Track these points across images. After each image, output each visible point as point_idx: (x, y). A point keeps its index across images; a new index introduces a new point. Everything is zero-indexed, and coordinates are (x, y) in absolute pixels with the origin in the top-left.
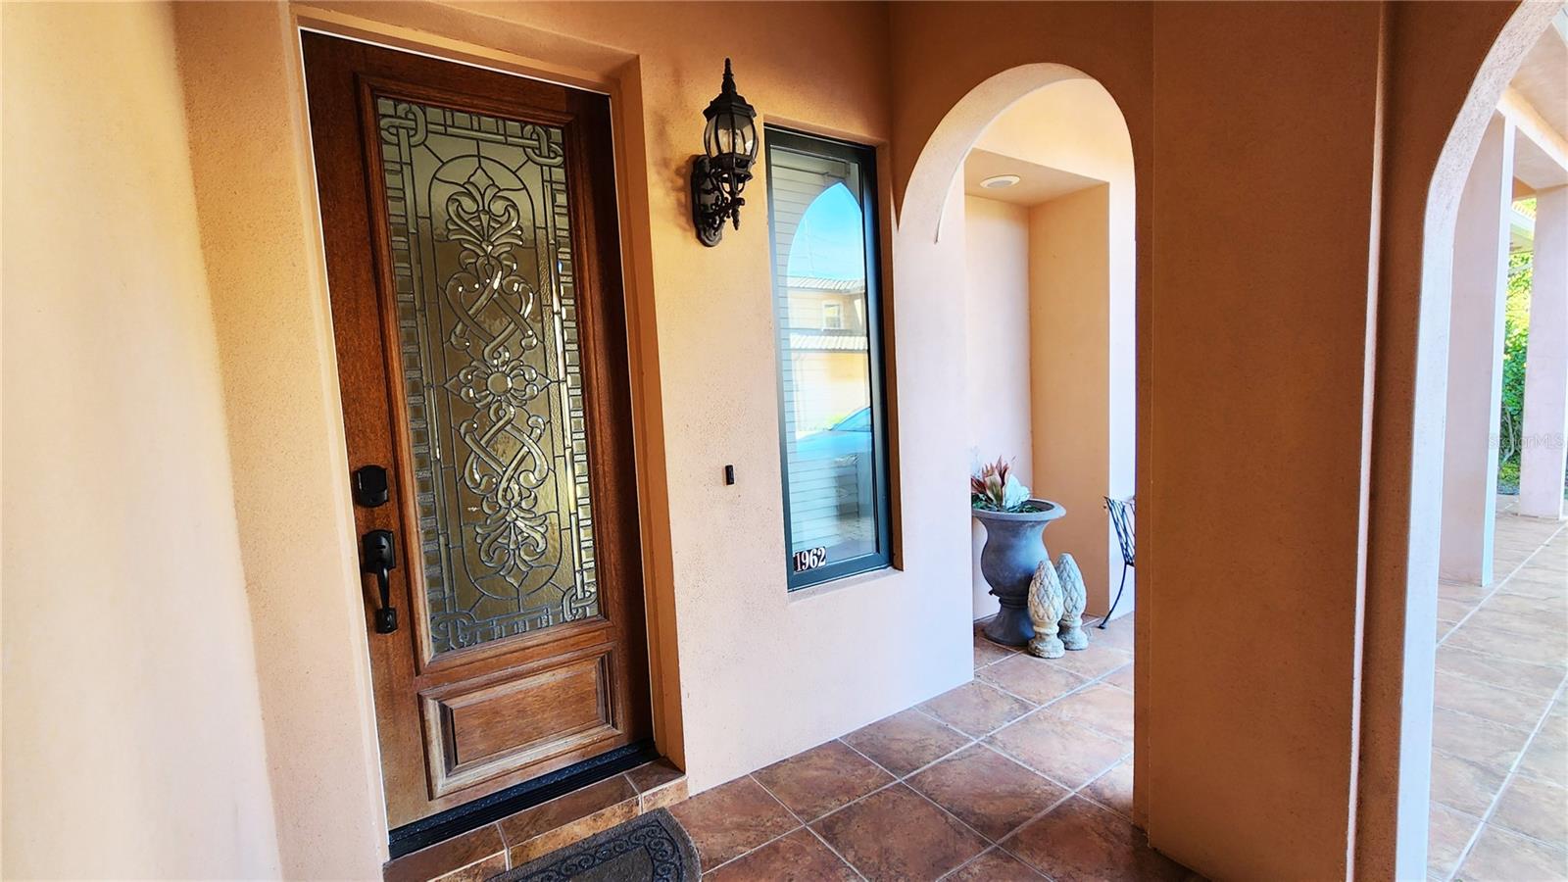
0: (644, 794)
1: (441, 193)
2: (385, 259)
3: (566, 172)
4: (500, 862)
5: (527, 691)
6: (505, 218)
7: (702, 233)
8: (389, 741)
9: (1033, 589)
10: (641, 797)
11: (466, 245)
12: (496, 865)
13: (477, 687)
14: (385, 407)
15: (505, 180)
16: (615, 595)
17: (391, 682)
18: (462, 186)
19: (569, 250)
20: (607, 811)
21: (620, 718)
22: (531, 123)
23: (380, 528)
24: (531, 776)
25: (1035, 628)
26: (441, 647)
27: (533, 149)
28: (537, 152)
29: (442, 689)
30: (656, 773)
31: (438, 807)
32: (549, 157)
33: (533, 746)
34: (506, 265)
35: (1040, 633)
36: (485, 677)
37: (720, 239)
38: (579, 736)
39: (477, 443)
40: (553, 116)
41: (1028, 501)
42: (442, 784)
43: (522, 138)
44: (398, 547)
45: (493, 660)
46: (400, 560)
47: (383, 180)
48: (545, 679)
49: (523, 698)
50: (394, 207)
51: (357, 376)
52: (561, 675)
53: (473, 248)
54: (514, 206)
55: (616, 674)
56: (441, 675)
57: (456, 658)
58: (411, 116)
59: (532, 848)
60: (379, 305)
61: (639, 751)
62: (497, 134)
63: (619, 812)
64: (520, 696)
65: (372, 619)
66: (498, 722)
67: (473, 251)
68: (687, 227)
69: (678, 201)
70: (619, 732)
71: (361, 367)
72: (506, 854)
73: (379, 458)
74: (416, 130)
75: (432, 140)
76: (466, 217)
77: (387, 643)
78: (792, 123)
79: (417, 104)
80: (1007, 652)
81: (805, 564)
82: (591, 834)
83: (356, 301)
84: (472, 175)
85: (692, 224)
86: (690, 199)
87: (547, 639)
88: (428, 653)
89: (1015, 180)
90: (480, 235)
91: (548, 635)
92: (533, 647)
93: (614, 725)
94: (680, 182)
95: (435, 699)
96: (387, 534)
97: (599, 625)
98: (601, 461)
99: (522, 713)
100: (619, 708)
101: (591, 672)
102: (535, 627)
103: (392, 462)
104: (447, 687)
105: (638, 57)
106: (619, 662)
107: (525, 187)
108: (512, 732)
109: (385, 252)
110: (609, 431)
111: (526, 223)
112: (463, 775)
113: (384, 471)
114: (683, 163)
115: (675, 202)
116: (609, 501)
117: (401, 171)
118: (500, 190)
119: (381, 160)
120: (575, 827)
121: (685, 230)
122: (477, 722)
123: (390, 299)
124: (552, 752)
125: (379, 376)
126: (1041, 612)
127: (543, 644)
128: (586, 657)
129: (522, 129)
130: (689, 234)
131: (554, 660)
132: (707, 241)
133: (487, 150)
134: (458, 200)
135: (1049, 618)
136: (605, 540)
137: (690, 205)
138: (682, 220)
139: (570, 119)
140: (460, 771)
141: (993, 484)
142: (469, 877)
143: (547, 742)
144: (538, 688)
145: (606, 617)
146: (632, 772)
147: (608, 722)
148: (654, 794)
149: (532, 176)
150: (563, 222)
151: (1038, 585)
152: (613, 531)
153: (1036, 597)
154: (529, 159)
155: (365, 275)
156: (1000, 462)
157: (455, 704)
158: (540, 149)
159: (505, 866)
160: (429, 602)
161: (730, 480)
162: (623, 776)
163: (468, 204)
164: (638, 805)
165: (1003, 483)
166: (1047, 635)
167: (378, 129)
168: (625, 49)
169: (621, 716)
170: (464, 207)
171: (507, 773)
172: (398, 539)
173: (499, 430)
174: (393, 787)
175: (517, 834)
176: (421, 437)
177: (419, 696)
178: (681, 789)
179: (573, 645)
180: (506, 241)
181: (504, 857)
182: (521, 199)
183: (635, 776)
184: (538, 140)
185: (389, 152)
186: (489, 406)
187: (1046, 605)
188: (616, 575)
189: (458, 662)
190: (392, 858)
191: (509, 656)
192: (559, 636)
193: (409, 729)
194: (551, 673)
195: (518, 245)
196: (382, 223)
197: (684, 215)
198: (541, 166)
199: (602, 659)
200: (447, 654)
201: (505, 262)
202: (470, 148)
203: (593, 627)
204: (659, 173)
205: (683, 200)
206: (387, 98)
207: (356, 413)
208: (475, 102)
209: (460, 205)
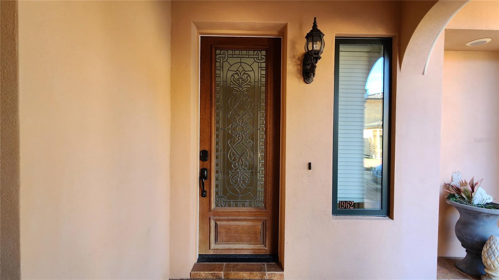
0: (268, 272)
1: (230, 74)
2: (213, 93)
3: (266, 64)
4: (221, 275)
5: (239, 226)
6: (246, 80)
7: (305, 79)
8: (201, 229)
9: (485, 249)
10: (267, 273)
11: (235, 88)
12: (219, 275)
13: (225, 220)
14: (210, 134)
15: (247, 68)
16: (269, 202)
17: (203, 212)
18: (235, 71)
19: (264, 88)
20: (255, 273)
21: (267, 244)
22: (256, 50)
23: (205, 168)
24: (237, 253)
25: (486, 271)
26: (217, 206)
27: (256, 58)
28: (258, 59)
29: (216, 217)
30: (275, 267)
31: (211, 252)
32: (261, 60)
33: (239, 244)
34: (245, 94)
35: (488, 274)
36: (227, 218)
37: (313, 81)
38: (253, 245)
39: (232, 146)
40: (263, 47)
41: (492, 203)
42: (213, 246)
43: (254, 55)
44: (209, 174)
45: (230, 213)
46: (209, 178)
47: (215, 72)
48: (245, 223)
49: (238, 227)
50: (218, 79)
51: (204, 125)
52: (250, 223)
53: (236, 89)
54: (249, 76)
55: (267, 229)
56: (216, 214)
57: (221, 209)
58: (224, 54)
59: (230, 275)
60: (211, 106)
61: (272, 258)
62: (247, 55)
63: (259, 275)
64: (237, 227)
65: (201, 193)
66: (230, 232)
67: (237, 90)
68: (300, 77)
69: (298, 69)
70: (266, 249)
71: (205, 123)
72: (223, 273)
73: (207, 149)
74: (225, 57)
75: (229, 60)
76: (235, 80)
77: (203, 200)
78: (349, 35)
79: (226, 50)
80: (465, 277)
81: (343, 206)
82: (249, 278)
83: (206, 105)
84: (238, 68)
85: (302, 76)
86: (302, 68)
87: (246, 211)
88: (213, 206)
89: (488, 40)
90: (239, 85)
91: (246, 209)
92: (242, 212)
93: (265, 246)
94: (299, 62)
95: (214, 220)
96: (206, 169)
97: (263, 210)
98: (268, 156)
99: (237, 232)
100: (267, 240)
101: (259, 225)
102: (243, 206)
103: (210, 149)
104: (217, 217)
105: (287, 24)
106: (269, 224)
107: (253, 70)
108: (233, 237)
109: (214, 92)
110: (272, 146)
111: (252, 81)
112: (219, 245)
113: (207, 151)
114: (300, 56)
115: (296, 69)
116: (270, 170)
117: (220, 69)
118: (246, 71)
119: (216, 67)
120: (244, 274)
121: (299, 78)
122: (224, 230)
123: (213, 104)
124: (244, 248)
125: (209, 125)
126: (489, 262)
127: (245, 212)
128: (257, 220)
129: (254, 52)
130: (301, 80)
131: (247, 218)
132: (307, 82)
133: (243, 60)
134: (234, 76)
135: (494, 267)
136: (267, 182)
137: (302, 70)
138: (299, 75)
139: (268, 47)
140: (218, 244)
141: (466, 191)
142: (212, 276)
143: (244, 244)
144: (242, 225)
145: (266, 208)
146: (268, 264)
147: (263, 244)
148: (271, 274)
149: (255, 66)
150: (264, 80)
151: (488, 247)
152: (271, 180)
153: (486, 253)
154: (255, 61)
155: (209, 98)
156: (472, 180)
157: (218, 223)
158: (258, 58)
159: (222, 277)
160: (215, 191)
161: (310, 168)
162: (264, 264)
163: (236, 76)
164: (265, 275)
165: (473, 191)
166: (493, 276)
167: (216, 58)
168: (283, 22)
169: (268, 244)
170: (235, 77)
171: (231, 249)
172: (209, 172)
173: (238, 143)
174: (201, 242)
175: (228, 269)
176: (217, 143)
177: (210, 218)
178: (281, 276)
179: (254, 215)
180: (246, 86)
181: (222, 274)
182: (251, 74)
183: (268, 265)
184: (258, 55)
185: (218, 64)
186: (236, 135)
187: (493, 260)
188: (270, 195)
189: (220, 211)
190: (197, 262)
191: (234, 213)
192: (250, 211)
193: (206, 227)
194: (246, 222)
195: (249, 87)
196: (214, 84)
197: (299, 73)
198: (258, 63)
199: (264, 222)
200: (218, 207)
201: (245, 93)
202: (238, 60)
203: (261, 211)
204: (291, 60)
205: (300, 68)
206: (219, 50)
207: (203, 135)
208: (241, 47)
209: (234, 77)
